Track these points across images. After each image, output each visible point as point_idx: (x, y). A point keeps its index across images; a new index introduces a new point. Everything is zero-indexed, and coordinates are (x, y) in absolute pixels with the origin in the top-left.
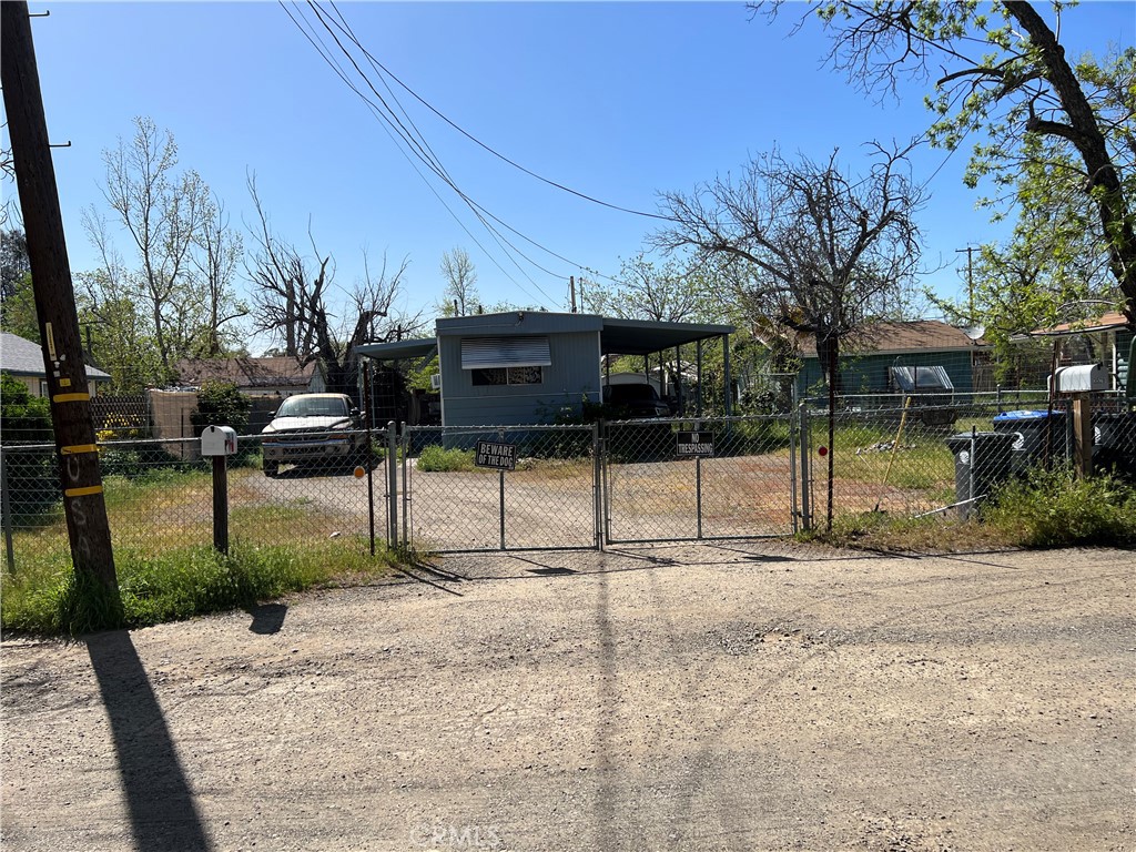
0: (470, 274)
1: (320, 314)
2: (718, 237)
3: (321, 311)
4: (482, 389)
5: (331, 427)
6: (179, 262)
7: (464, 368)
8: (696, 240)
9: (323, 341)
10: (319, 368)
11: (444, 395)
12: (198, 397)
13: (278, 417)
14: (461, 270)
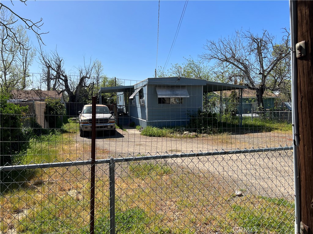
1: (66, 77)
2: (225, 57)
3: (66, 76)
4: (162, 105)
5: (110, 118)
6: (14, 56)
7: (159, 97)
8: (217, 57)
9: (67, 86)
10: (63, 95)
11: (148, 107)
12: (46, 104)
13: (83, 113)
14: (98, 67)
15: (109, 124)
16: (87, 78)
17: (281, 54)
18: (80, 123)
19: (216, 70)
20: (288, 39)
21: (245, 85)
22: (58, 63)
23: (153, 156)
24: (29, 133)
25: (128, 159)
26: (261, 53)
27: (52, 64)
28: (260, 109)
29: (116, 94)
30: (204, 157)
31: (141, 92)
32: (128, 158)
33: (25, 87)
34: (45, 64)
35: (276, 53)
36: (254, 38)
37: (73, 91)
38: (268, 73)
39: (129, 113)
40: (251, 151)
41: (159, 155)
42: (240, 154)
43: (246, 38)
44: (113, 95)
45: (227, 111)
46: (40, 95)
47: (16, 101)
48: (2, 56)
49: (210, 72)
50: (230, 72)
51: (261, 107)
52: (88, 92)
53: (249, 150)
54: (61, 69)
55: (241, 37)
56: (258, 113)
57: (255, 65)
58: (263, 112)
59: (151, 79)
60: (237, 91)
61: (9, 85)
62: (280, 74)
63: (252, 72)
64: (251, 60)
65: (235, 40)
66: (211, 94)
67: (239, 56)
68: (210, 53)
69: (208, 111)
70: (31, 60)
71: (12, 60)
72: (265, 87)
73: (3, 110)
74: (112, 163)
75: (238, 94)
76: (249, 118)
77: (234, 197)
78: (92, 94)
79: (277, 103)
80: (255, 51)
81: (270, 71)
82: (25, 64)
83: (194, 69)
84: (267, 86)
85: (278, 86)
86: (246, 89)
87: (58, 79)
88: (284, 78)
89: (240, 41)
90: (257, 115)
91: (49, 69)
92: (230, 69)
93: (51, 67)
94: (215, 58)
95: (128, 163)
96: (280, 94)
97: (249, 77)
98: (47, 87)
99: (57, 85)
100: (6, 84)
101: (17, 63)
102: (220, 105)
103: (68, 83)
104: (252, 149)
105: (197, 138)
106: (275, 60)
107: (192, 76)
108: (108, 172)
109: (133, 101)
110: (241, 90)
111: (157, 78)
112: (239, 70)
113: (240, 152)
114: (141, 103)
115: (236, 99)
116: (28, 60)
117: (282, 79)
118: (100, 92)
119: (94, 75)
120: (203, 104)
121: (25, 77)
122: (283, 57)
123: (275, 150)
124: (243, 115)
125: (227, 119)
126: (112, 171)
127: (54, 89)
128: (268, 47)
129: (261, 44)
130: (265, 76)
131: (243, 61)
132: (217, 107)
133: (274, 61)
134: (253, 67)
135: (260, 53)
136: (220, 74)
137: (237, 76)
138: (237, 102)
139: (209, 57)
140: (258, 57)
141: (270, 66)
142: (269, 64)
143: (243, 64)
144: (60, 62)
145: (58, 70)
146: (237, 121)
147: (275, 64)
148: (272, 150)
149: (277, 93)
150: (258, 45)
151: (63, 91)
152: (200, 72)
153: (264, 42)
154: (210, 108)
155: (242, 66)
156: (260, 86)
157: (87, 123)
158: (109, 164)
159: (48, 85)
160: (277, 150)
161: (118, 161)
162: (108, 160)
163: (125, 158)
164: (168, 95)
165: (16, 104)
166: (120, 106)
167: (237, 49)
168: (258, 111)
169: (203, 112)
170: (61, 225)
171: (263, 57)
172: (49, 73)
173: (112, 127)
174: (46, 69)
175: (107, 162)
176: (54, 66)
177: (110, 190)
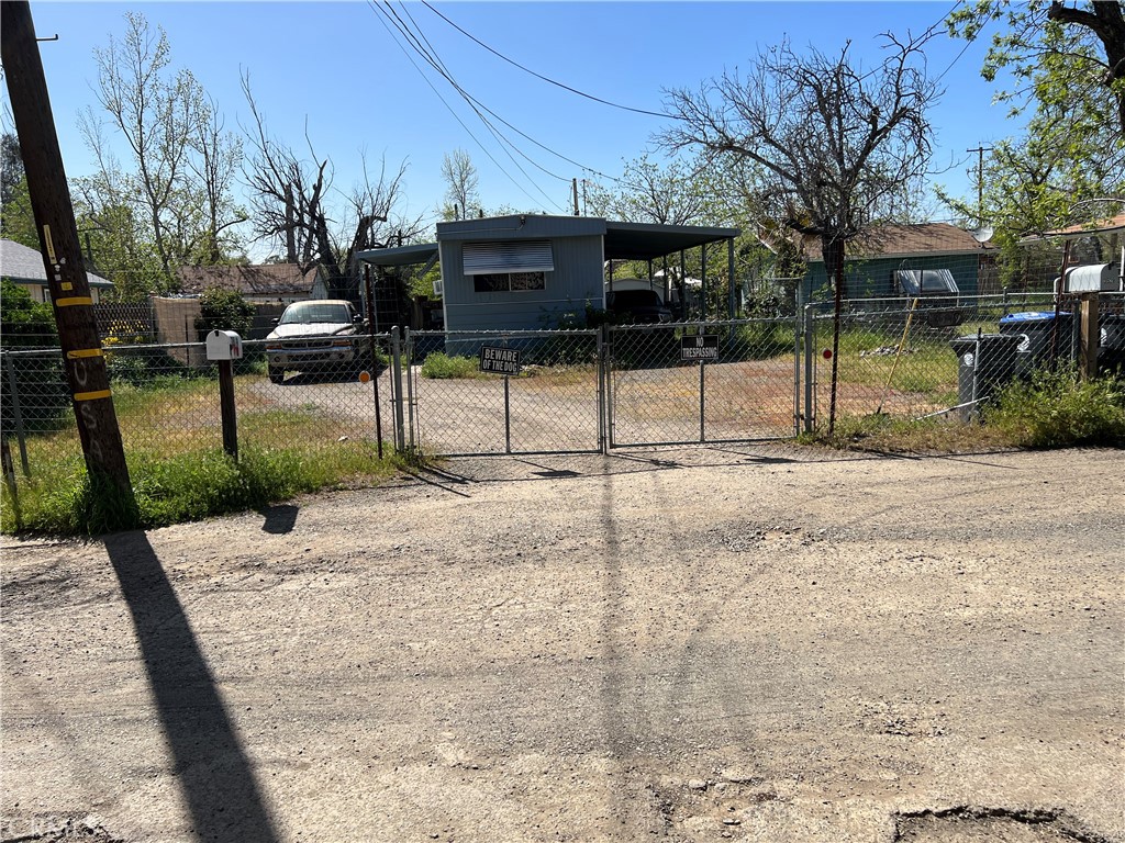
0: (471, 177)
1: (320, 220)
2: (725, 136)
3: (321, 216)
4: (485, 295)
5: (334, 335)
6: (174, 165)
7: (470, 273)
8: (702, 139)
9: (324, 247)
10: (321, 275)
11: (446, 302)
12: (201, 303)
13: (281, 324)
14: (462, 173)
15: (335, 349)
16: (379, 218)
48: (144, 166)
94: (697, 140)
151: (313, 265)
157: (279, 348)
173: (341, 356)
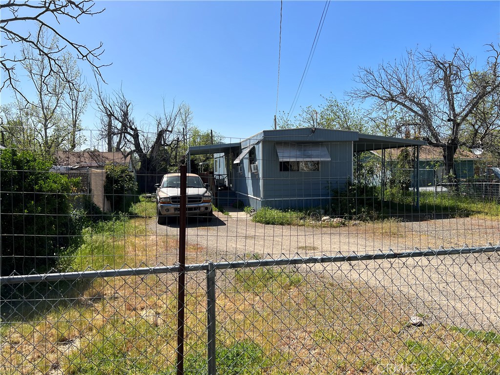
1: (135, 130)
2: (390, 94)
3: (136, 128)
4: (286, 173)
5: (203, 195)
6: (58, 99)
7: (281, 160)
8: (376, 95)
9: (137, 145)
10: (131, 158)
11: (263, 177)
12: (107, 172)
13: (163, 187)
14: (186, 114)
15: (202, 205)
16: (168, 131)
17: (485, 87)
18: (157, 203)
19: (374, 115)
20: (496, 63)
21: (424, 139)
22: (124, 108)
23: (276, 260)
24: (81, 218)
25: (236, 264)
26: (450, 87)
27: (115, 111)
28: (450, 180)
29: (213, 156)
30: (360, 262)
31: (252, 153)
32: (236, 262)
33: (75, 147)
34: (105, 112)
35: (477, 86)
36: (439, 62)
37: (147, 152)
38: (464, 119)
39: (233, 186)
40: (440, 253)
41: (286, 259)
42: (420, 257)
43: (425, 63)
44: (208, 158)
45: (393, 182)
46: (98, 160)
47: (62, 168)
48: (41, 99)
49: (364, 119)
50: (398, 118)
51: (451, 176)
52: (170, 152)
53: (435, 250)
54: (129, 118)
55: (416, 60)
56: (445, 186)
57: (441, 107)
58: (454, 184)
59: (268, 131)
60: (410, 149)
61: (52, 143)
62: (484, 121)
63: (436, 117)
64: (434, 98)
65: (405, 66)
66: (366, 154)
67: (412, 92)
68: (365, 88)
69: (362, 183)
70: (84, 105)
71: (56, 106)
72: (458, 141)
73: (44, 183)
74: (211, 270)
75: (411, 154)
76: (430, 194)
77: (409, 327)
78: (176, 157)
79: (478, 168)
80: (441, 83)
81: (466, 115)
82: (74, 112)
83: (337, 114)
84: (462, 140)
85: (481, 140)
86: (424, 146)
87: (124, 135)
88: (491, 127)
89: (414, 67)
90: (444, 189)
91: (110, 118)
92: (398, 113)
93: (114, 116)
94: (373, 95)
95: (236, 271)
96: (483, 154)
97: (430, 126)
98: (107, 146)
99: (123, 143)
100: (46, 142)
101: (64, 110)
102: (382, 173)
103: (140, 140)
104: (440, 249)
105: (344, 226)
106: (476, 98)
107: (335, 125)
108: (204, 284)
109: (239, 167)
110: (418, 148)
111: (278, 130)
112: (413, 114)
113: (420, 254)
114: (251, 171)
115: (409, 163)
116: (80, 105)
117: (488, 128)
118: (188, 154)
119: (178, 127)
120: (353, 171)
121: (74, 132)
122: (489, 92)
123: (481, 251)
124: (420, 189)
125: (393, 194)
126: (211, 282)
127: (118, 149)
128: (463, 76)
129: (450, 72)
130: (459, 125)
131: (420, 99)
132: (377, 176)
133: (474, 99)
134: (436, 110)
135: (448, 87)
136: (382, 121)
137: (409, 125)
138: (410, 168)
139: (363, 94)
140: (446, 93)
141: (466, 107)
142: (464, 104)
143: (421, 104)
144: (127, 107)
145: (124, 120)
146: (410, 199)
147: (475, 104)
148: (474, 251)
149: (478, 152)
150: (445, 73)
151: (131, 153)
152: (348, 119)
153: (455, 68)
154: (366, 177)
155: (418, 108)
156: (449, 141)
157: (169, 203)
158: (205, 271)
159: (110, 144)
160: (485, 251)
161: (220, 267)
162: (204, 265)
163: (231, 262)
164: (296, 157)
165: (62, 174)
166: (219, 175)
167: (410, 80)
168: (445, 182)
169: (354, 185)
170: (131, 366)
171: (454, 92)
172: (110, 125)
173: (206, 208)
174: (106, 118)
175: (203, 268)
176: (118, 113)
177: (208, 314)
